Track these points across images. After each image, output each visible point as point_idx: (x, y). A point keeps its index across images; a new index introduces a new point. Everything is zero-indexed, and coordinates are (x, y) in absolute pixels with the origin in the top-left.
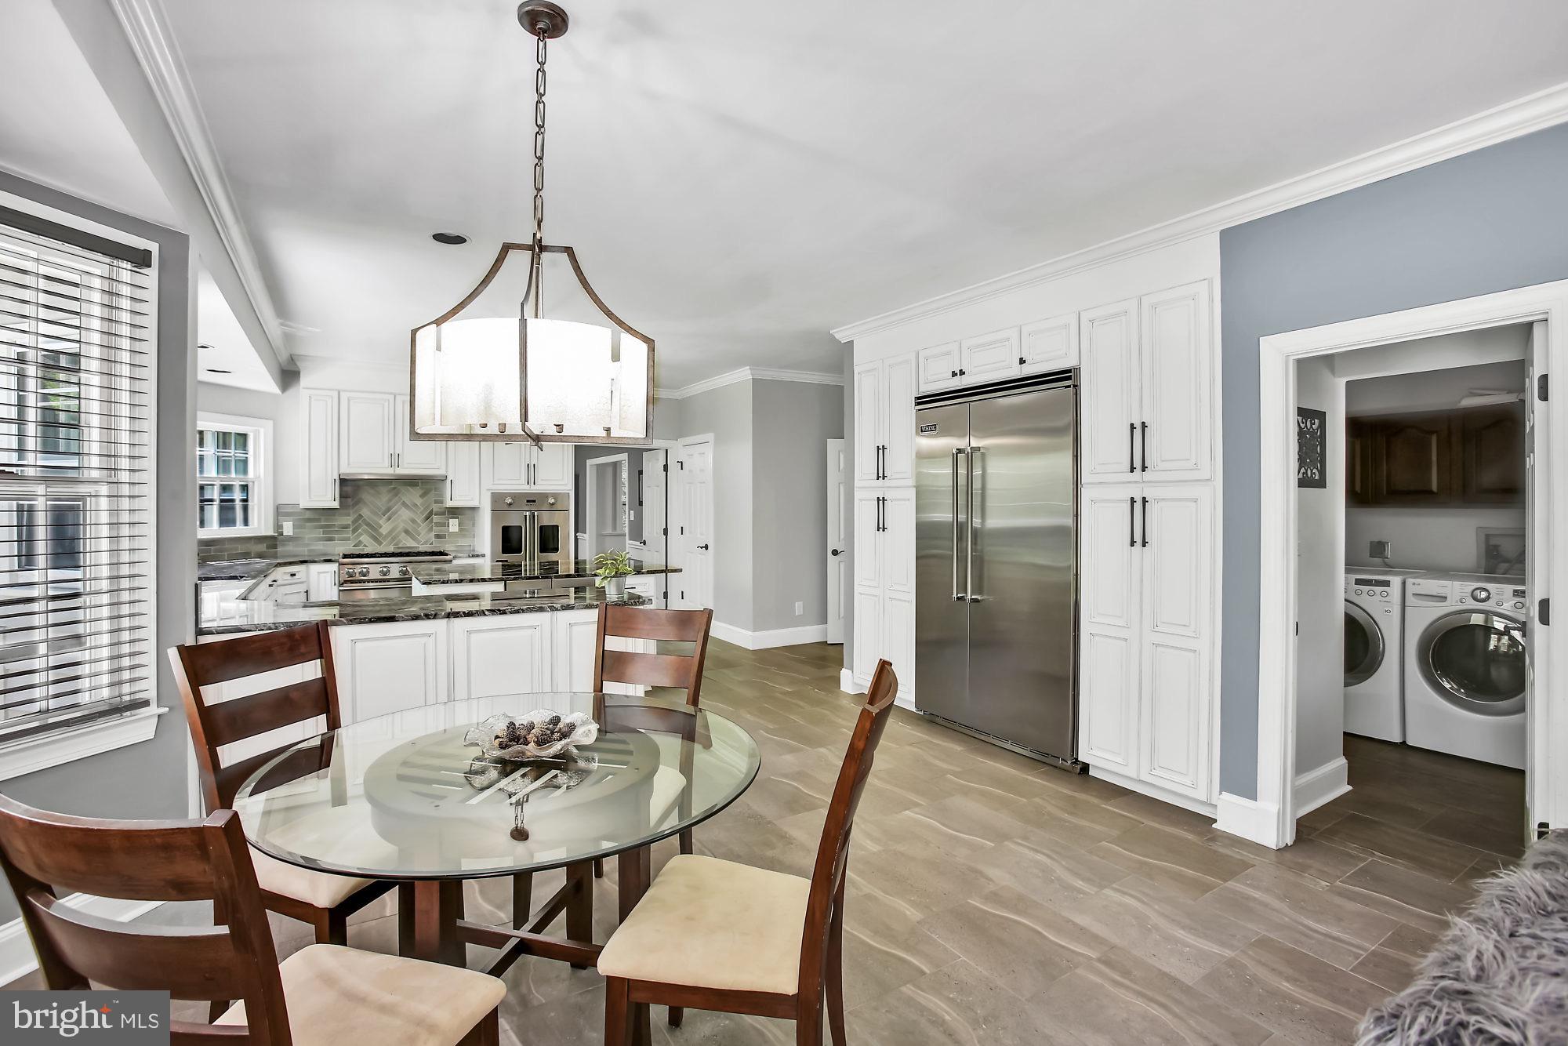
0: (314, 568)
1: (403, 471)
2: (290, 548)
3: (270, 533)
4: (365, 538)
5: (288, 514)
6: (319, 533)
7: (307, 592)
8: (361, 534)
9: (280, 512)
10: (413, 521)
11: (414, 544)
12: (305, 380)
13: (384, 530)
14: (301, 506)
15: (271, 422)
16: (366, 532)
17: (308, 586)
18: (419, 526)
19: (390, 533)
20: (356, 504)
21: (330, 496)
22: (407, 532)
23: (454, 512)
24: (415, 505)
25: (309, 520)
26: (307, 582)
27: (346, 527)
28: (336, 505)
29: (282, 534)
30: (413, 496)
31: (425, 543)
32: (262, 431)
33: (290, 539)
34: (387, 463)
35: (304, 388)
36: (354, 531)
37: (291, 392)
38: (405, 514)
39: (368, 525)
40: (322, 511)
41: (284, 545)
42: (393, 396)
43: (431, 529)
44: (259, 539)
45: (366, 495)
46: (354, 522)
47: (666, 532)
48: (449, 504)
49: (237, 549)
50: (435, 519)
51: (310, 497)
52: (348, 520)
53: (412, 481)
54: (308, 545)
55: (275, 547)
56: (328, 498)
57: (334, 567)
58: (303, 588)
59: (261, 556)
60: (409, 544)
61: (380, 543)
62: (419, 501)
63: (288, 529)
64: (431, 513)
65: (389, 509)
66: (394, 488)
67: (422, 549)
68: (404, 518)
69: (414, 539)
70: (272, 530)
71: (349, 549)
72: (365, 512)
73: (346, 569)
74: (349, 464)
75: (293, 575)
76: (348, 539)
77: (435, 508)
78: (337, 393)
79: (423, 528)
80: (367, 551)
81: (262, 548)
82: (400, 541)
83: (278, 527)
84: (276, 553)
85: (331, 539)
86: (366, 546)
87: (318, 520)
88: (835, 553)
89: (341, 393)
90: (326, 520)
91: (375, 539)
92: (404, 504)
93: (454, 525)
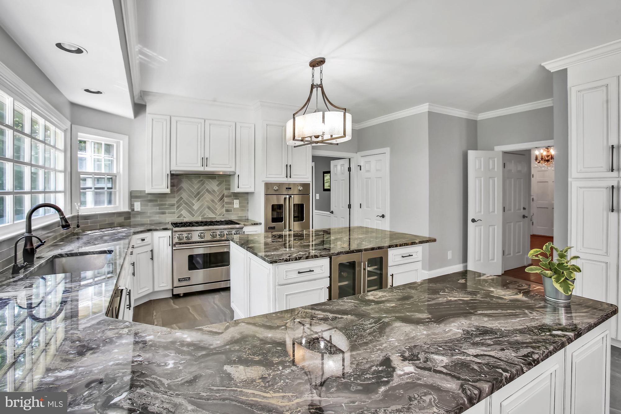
0: (156, 234)
1: (208, 169)
2: (139, 219)
3: (127, 210)
4: (184, 212)
5: (137, 197)
6: (156, 209)
7: (152, 251)
8: (182, 210)
9: (133, 196)
10: (213, 201)
11: (213, 216)
12: (149, 109)
13: (195, 207)
14: (146, 192)
15: (127, 137)
16: (185, 208)
17: (153, 246)
18: (216, 204)
19: (199, 209)
20: (179, 190)
21: (165, 185)
22: (209, 208)
23: (236, 195)
24: (214, 191)
25: (151, 201)
26: (152, 244)
27: (173, 205)
28: (168, 191)
29: (133, 210)
30: (213, 186)
31: (220, 215)
32: (121, 142)
33: (138, 213)
34: (200, 164)
35: (149, 114)
36: (178, 207)
37: (140, 118)
38: (208, 197)
39: (186, 204)
40: (158, 195)
41: (135, 217)
42: (203, 120)
43: (223, 206)
44: (120, 214)
45: (185, 185)
46: (177, 202)
47: (350, 206)
48: (237, 190)
49: (105, 221)
50: (226, 200)
51: (152, 186)
52: (174, 201)
53: (212, 176)
54: (149, 217)
55: (129, 218)
56: (163, 187)
57: (169, 233)
58: (149, 248)
59: (121, 225)
60: (210, 216)
61: (193, 216)
62: (216, 189)
63: (138, 206)
64: (223, 196)
65: (198, 193)
66: (202, 180)
67: (218, 219)
68: (207, 199)
69: (214, 213)
70: (128, 207)
71: (176, 220)
72: (184, 195)
73: (177, 235)
74: (176, 164)
75: (143, 240)
76: (174, 213)
77: (226, 192)
78: (169, 117)
79: (218, 206)
80: (187, 221)
81: (121, 219)
82: (205, 214)
83: (132, 206)
84: (130, 222)
85: (163, 213)
86: (184, 217)
87: (156, 201)
88: (473, 221)
89: (172, 118)
90: (161, 201)
91: (190, 213)
92: (208, 191)
93: (236, 204)
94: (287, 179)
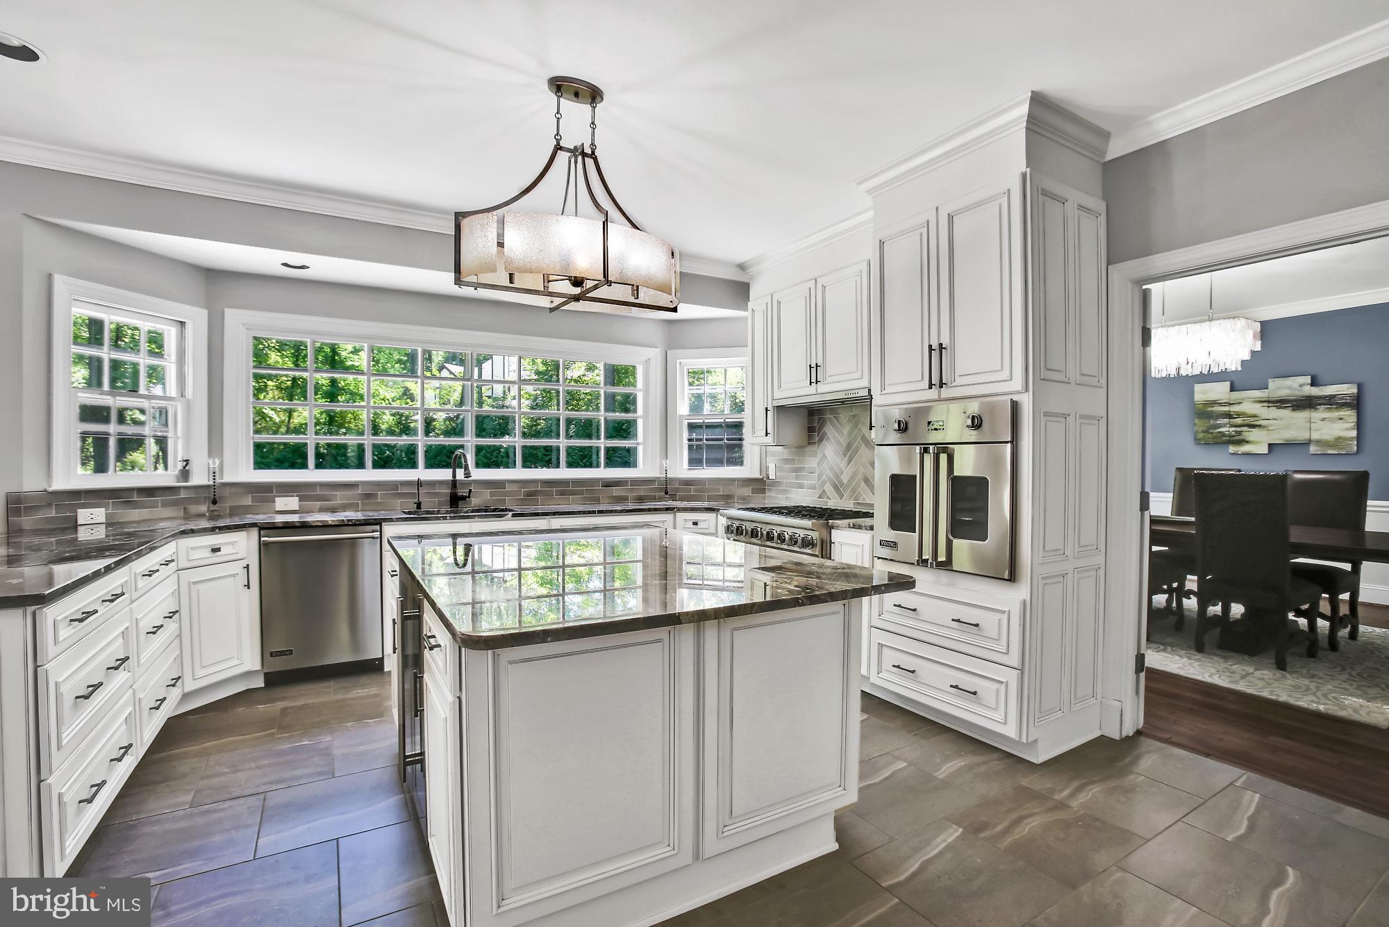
1: (826, 387)
2: (774, 495)
3: (757, 475)
4: (829, 487)
5: (773, 454)
6: (793, 478)
8: (825, 482)
9: (767, 453)
13: (845, 477)
16: (829, 478)
20: (821, 440)
21: (764, 429)
25: (787, 461)
27: (813, 471)
29: (768, 478)
33: (774, 483)
34: (808, 379)
35: (751, 301)
36: (820, 476)
38: (865, 455)
39: (831, 469)
41: (769, 490)
42: (814, 282)
45: (830, 428)
46: (820, 464)
52: (814, 462)
54: (785, 492)
56: (763, 433)
60: (869, 499)
61: (841, 496)
63: (772, 471)
65: (849, 446)
68: (864, 459)
70: (759, 470)
72: (829, 451)
74: (780, 387)
76: (814, 487)
78: (770, 297)
81: (746, 491)
83: (767, 469)
84: (764, 498)
85: (801, 486)
86: (828, 498)
87: (793, 461)
90: (799, 461)
92: (864, 439)
94: (933, 394)
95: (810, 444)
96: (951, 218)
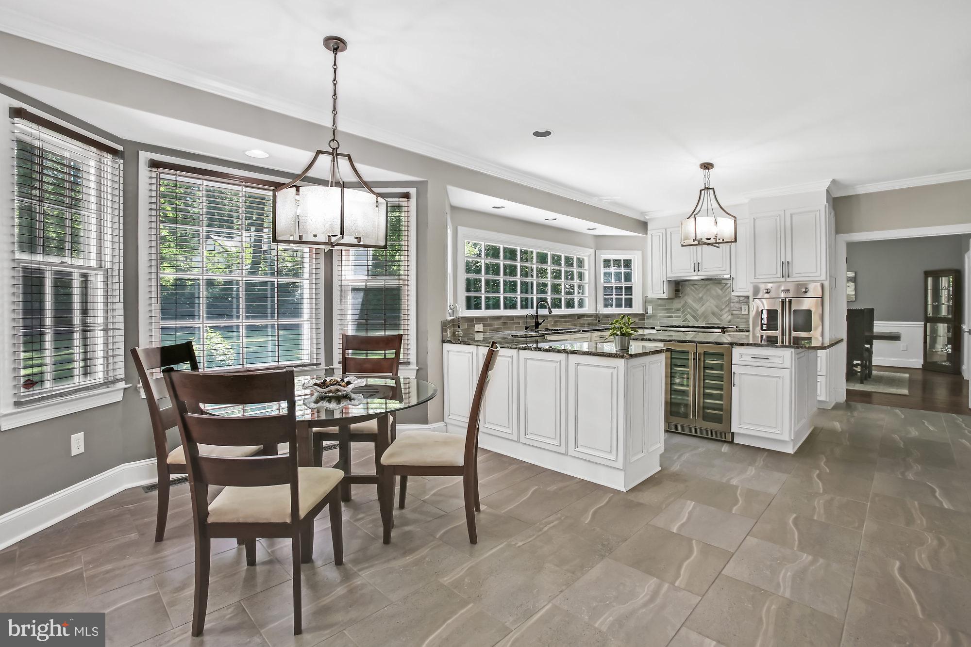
1: (702, 273)
2: (652, 321)
3: (641, 312)
4: (689, 317)
5: (650, 302)
6: (665, 313)
8: (686, 314)
9: (646, 301)
10: (717, 307)
11: (717, 321)
12: (649, 226)
13: (700, 312)
14: (654, 297)
16: (689, 313)
18: (721, 309)
19: (704, 314)
20: (682, 296)
21: (662, 290)
22: (714, 314)
24: (719, 296)
25: (660, 305)
27: (678, 310)
28: (665, 296)
29: (647, 313)
30: (718, 290)
31: (725, 321)
32: (636, 257)
33: (651, 316)
34: (692, 269)
36: (683, 312)
38: (711, 302)
39: (690, 309)
41: (648, 319)
43: (729, 312)
44: (635, 315)
46: (683, 307)
50: (732, 305)
51: (652, 292)
52: (677, 306)
54: (659, 320)
55: (644, 319)
56: (662, 292)
60: (714, 321)
61: (697, 320)
62: (720, 293)
63: (650, 310)
64: (729, 301)
65: (703, 299)
66: (706, 285)
67: (723, 325)
68: (712, 305)
69: (717, 318)
70: (642, 310)
71: (680, 323)
72: (688, 301)
76: (679, 317)
77: (732, 297)
78: (664, 230)
79: (724, 311)
80: (690, 325)
81: (637, 320)
82: (709, 319)
83: (646, 309)
84: (645, 323)
85: (671, 317)
86: (689, 321)
89: (667, 230)
90: (665, 305)
91: (694, 317)
92: (712, 295)
93: (745, 310)
94: (783, 280)
95: (676, 297)
96: (791, 215)
